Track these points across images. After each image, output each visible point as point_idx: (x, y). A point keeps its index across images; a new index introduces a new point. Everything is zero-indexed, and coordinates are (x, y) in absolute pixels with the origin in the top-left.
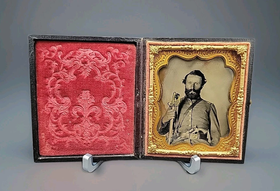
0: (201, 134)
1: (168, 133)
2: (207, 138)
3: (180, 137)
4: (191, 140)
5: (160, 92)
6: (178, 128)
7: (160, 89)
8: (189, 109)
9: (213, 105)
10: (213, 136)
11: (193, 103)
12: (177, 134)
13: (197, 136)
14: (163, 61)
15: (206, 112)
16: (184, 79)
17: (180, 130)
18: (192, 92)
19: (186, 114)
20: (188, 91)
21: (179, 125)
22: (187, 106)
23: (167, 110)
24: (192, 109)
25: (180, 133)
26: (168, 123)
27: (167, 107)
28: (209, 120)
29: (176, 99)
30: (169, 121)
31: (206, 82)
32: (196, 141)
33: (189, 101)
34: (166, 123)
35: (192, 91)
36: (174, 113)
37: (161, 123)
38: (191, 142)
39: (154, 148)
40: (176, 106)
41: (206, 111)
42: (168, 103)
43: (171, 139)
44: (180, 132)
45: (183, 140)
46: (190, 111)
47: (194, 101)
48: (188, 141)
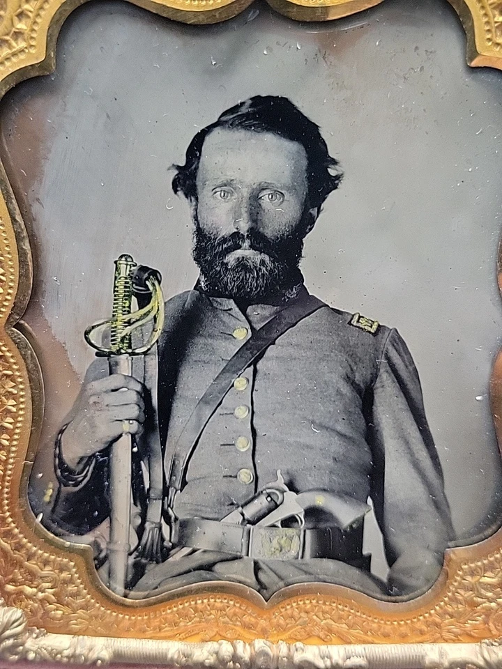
0: (322, 525)
1: (105, 524)
2: (365, 552)
3: (186, 550)
4: (257, 568)
5: (22, 262)
6: (165, 492)
7: (19, 238)
8: (232, 368)
9: (398, 342)
10: (399, 541)
11: (258, 327)
12: (166, 528)
13: (297, 542)
14: (18, 34)
15: (346, 389)
16: (182, 163)
17: (181, 504)
18: (245, 252)
20: (213, 247)
21: (172, 474)
22: (213, 352)
23: (87, 381)
24: (255, 371)
25: (184, 525)
26: (101, 463)
27: (83, 359)
28: (371, 437)
29: (141, 307)
30: (107, 451)
31: (338, 177)
32: (291, 574)
33: (225, 318)
34: (88, 464)
35: (247, 243)
36: (133, 397)
37: (49, 462)
38: (261, 576)
39: (8, 633)
40: (145, 353)
41: (349, 380)
42: (87, 333)
43: (131, 560)
44: (181, 517)
45: (209, 567)
46: (241, 383)
47: (261, 313)
48: (239, 572)
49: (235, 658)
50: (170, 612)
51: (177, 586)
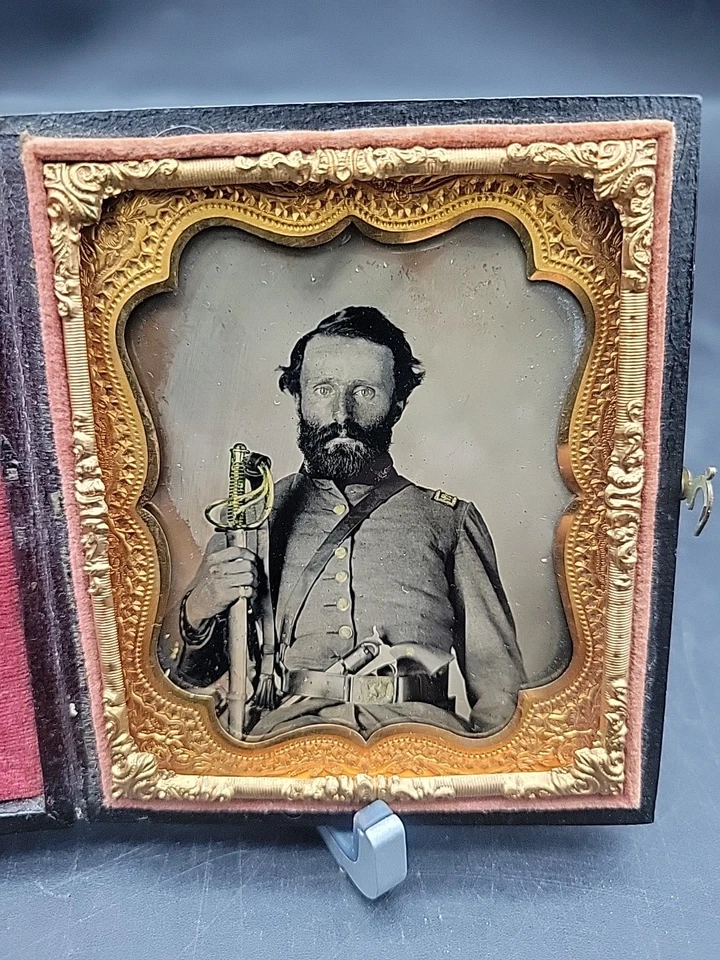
0: (413, 673)
1: (225, 677)
2: (450, 695)
3: (296, 698)
4: (357, 711)
5: (151, 452)
6: (277, 648)
7: (147, 432)
8: (333, 539)
9: (475, 514)
10: (479, 685)
11: (354, 503)
12: (277, 679)
13: (393, 688)
14: (145, 257)
15: (431, 556)
16: (288, 365)
17: (290, 658)
18: (342, 439)
19: (317, 567)
20: (315, 436)
21: (283, 631)
22: (317, 525)
23: (208, 553)
24: (353, 542)
25: (293, 676)
26: (221, 624)
27: (204, 534)
28: (453, 595)
29: (254, 489)
30: (226, 613)
31: (420, 375)
32: (387, 717)
33: (326, 496)
34: (209, 625)
35: (344, 433)
36: (249, 566)
37: (175, 625)
38: (361, 718)
39: (141, 775)
40: (258, 528)
41: (433, 547)
42: (207, 511)
43: (248, 708)
44: (290, 670)
45: (316, 712)
46: (341, 552)
47: (356, 491)
48: (342, 716)
49: (340, 791)
50: (282, 752)
51: (288, 729)
